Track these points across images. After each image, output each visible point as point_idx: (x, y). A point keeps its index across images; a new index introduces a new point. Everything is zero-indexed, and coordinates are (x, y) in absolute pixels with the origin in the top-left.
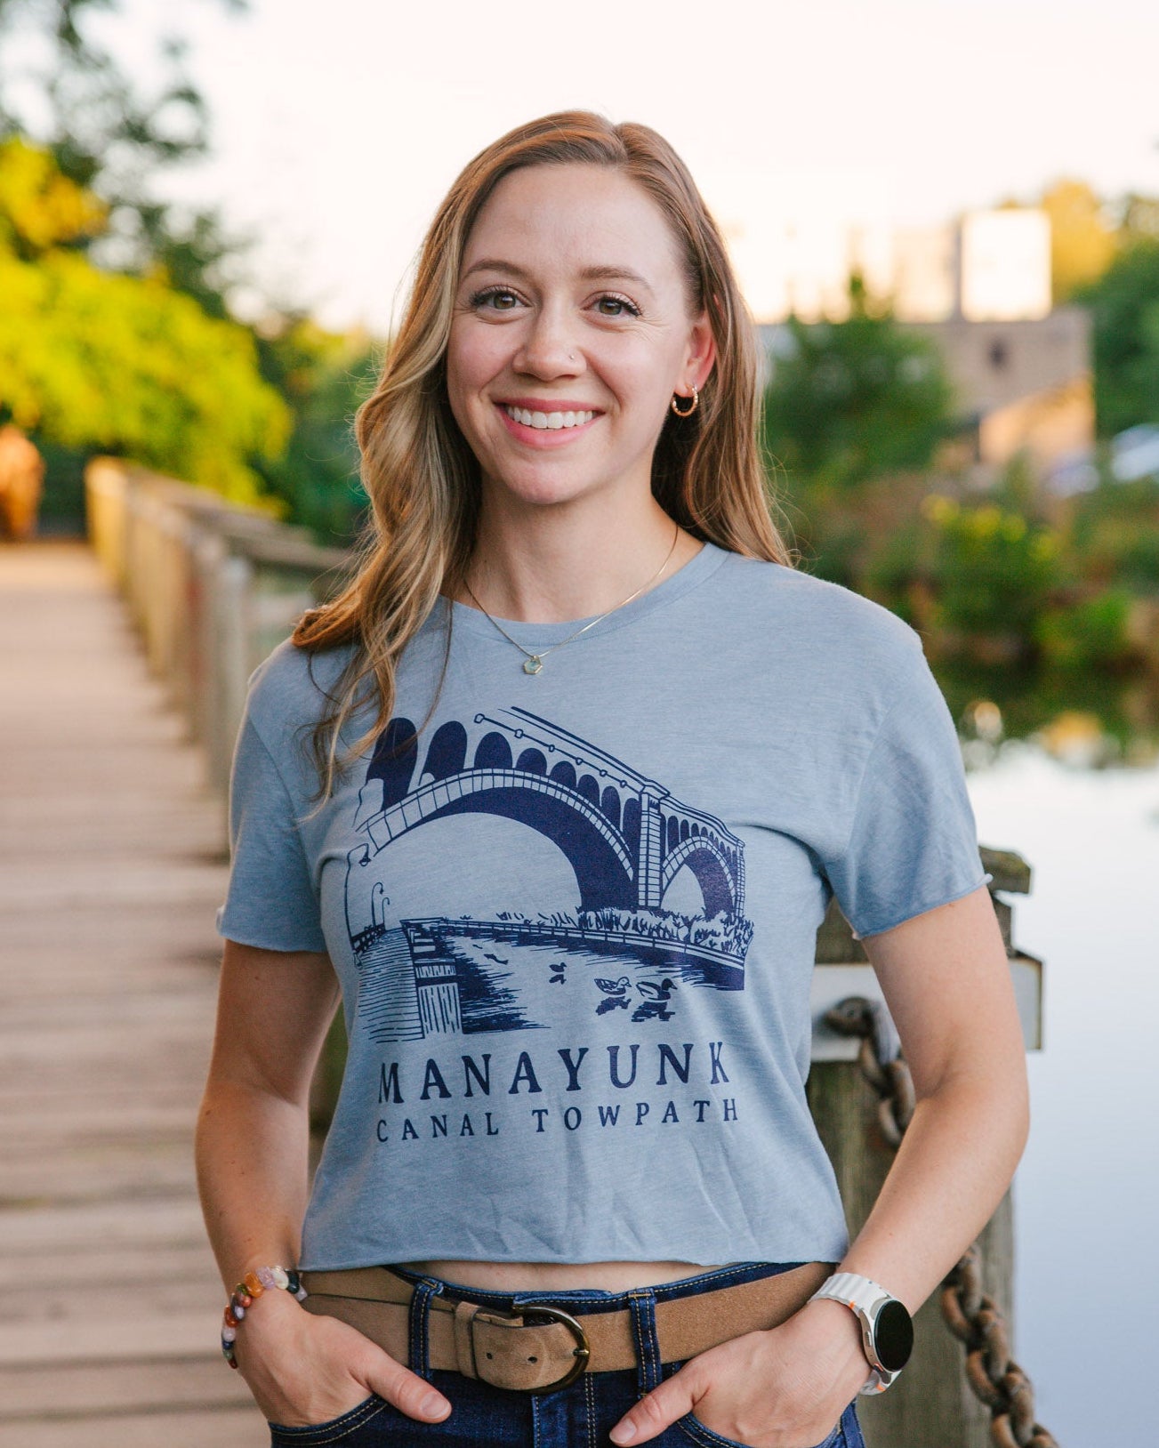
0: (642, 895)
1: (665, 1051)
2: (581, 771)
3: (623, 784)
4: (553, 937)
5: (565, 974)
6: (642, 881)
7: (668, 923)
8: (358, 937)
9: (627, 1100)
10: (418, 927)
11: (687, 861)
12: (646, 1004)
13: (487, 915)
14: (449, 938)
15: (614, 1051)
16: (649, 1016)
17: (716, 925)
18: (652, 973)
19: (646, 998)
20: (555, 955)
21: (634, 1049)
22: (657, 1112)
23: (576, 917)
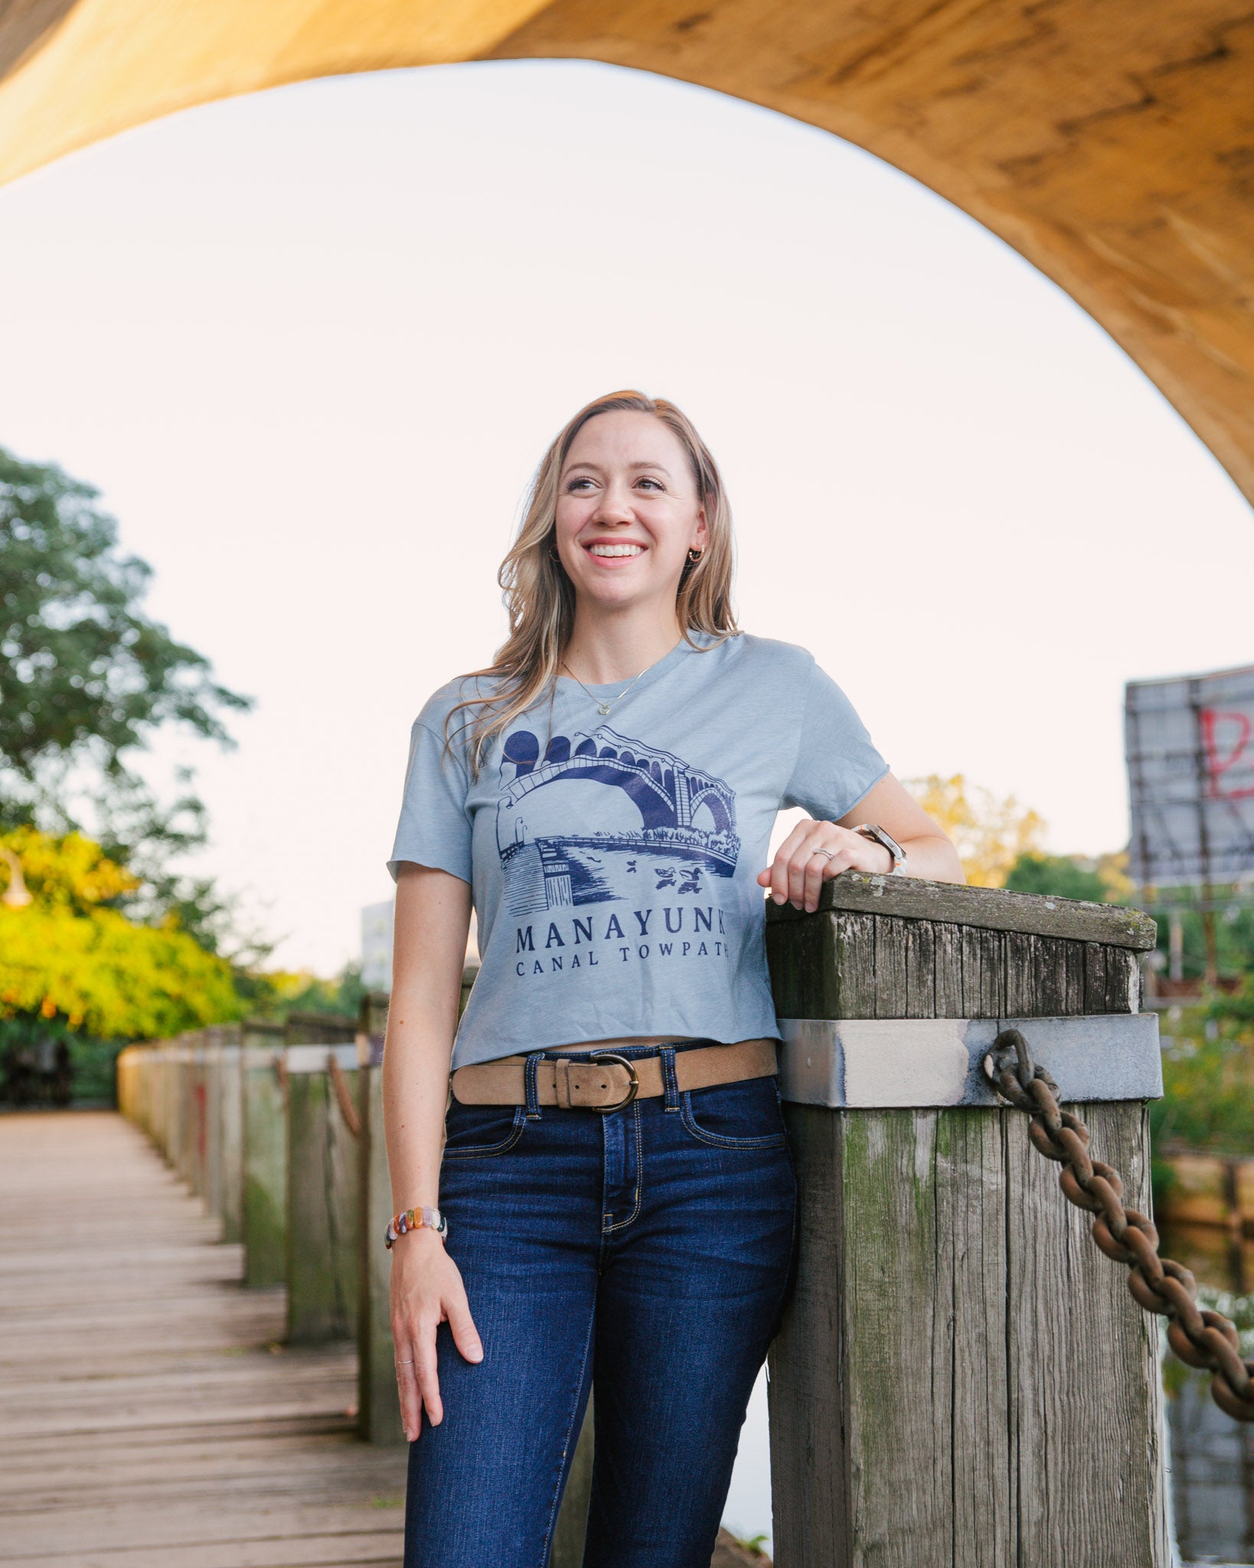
0: (680, 819)
1: (698, 912)
2: (637, 758)
3: (663, 760)
4: (628, 845)
5: (636, 867)
6: (679, 811)
7: (696, 835)
8: (506, 851)
9: (677, 940)
10: (546, 842)
11: (703, 800)
12: (686, 884)
13: (588, 833)
14: (565, 848)
15: (668, 911)
16: (688, 890)
17: (721, 838)
18: (688, 865)
19: (685, 880)
20: (630, 856)
21: (680, 910)
22: (695, 948)
23: (641, 833)
